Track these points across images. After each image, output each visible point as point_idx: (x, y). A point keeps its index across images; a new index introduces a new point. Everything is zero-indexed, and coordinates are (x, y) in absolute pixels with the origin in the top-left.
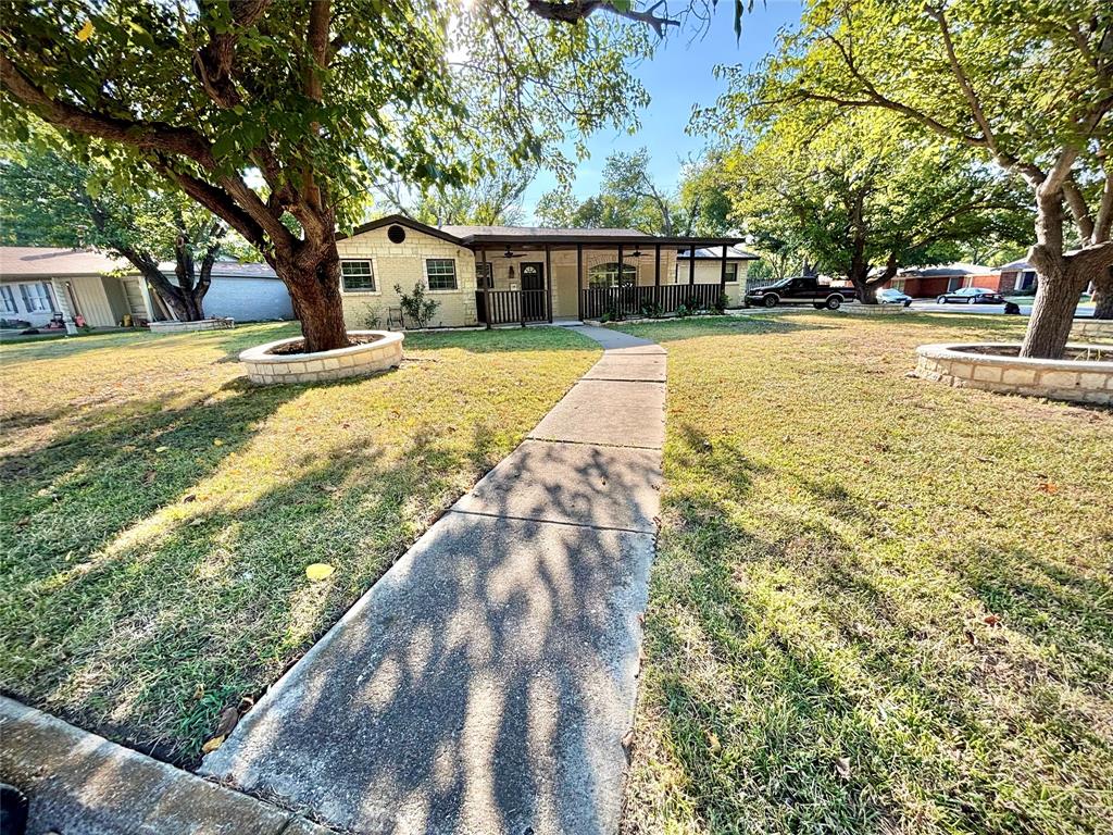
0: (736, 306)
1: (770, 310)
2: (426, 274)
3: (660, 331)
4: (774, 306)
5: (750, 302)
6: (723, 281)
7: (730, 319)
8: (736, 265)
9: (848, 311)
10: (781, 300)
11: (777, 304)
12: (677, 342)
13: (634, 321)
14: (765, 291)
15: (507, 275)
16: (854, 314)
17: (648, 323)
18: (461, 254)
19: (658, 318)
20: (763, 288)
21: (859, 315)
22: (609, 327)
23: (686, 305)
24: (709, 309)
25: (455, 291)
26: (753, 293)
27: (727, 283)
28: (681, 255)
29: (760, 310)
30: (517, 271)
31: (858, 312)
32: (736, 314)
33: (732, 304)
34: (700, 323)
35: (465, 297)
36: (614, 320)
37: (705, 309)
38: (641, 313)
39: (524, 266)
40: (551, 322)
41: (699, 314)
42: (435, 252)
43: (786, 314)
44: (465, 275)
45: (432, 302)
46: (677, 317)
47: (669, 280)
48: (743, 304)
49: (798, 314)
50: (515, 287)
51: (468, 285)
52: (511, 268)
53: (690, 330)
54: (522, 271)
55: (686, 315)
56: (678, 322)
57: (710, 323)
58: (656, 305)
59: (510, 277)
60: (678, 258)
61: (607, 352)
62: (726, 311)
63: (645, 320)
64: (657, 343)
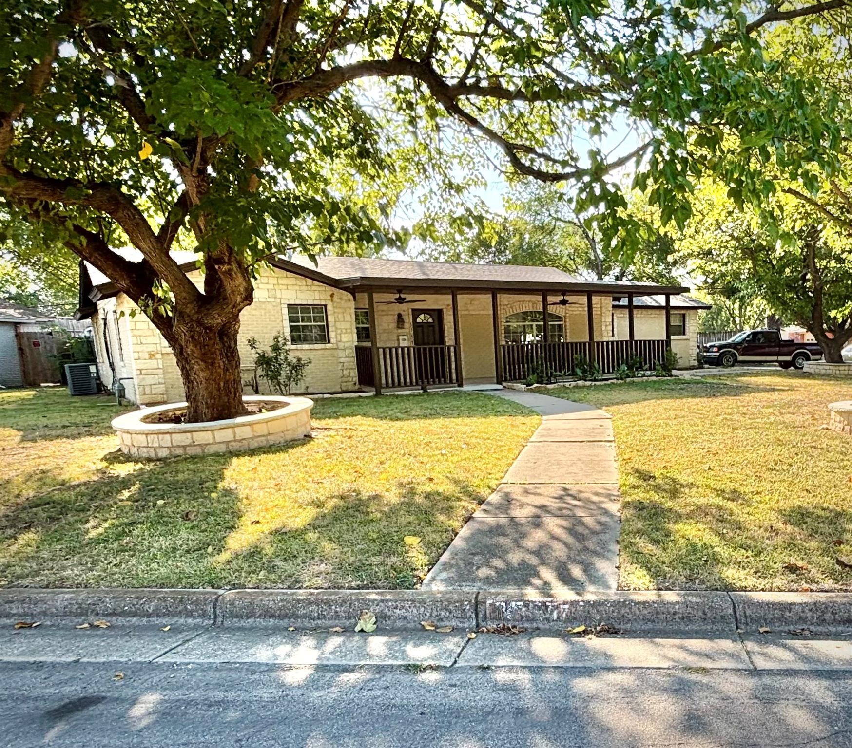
0: (687, 365)
1: (727, 371)
2: (287, 324)
3: (600, 395)
4: (733, 365)
5: (704, 361)
6: (668, 336)
7: (679, 381)
8: (684, 315)
9: (812, 371)
10: (740, 358)
11: (736, 362)
12: (620, 407)
13: (567, 384)
14: (720, 347)
15: (393, 325)
16: (818, 375)
17: (584, 386)
18: (336, 298)
19: (596, 380)
20: (717, 343)
21: (823, 375)
22: (537, 391)
23: (627, 364)
24: (655, 369)
25: (328, 346)
26: (707, 350)
27: (672, 337)
28: (617, 303)
29: (715, 370)
30: (408, 320)
31: (823, 372)
32: (686, 375)
33: (681, 363)
34: (644, 386)
35: (341, 354)
36: (541, 383)
37: (650, 369)
38: (574, 374)
39: (416, 313)
40: (461, 385)
41: (644, 376)
42: (300, 295)
43: (744, 375)
44: (342, 326)
45: (299, 360)
46: (617, 379)
47: (605, 334)
48: (696, 363)
49: (757, 374)
50: (406, 341)
51: (345, 338)
52: (400, 316)
53: (634, 394)
54: (415, 319)
55: (628, 377)
56: (620, 385)
57: (656, 387)
58: (591, 366)
59: (398, 327)
60: (614, 307)
61: (545, 418)
62: (674, 372)
63: (580, 383)
64: (599, 408)
